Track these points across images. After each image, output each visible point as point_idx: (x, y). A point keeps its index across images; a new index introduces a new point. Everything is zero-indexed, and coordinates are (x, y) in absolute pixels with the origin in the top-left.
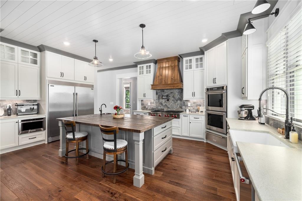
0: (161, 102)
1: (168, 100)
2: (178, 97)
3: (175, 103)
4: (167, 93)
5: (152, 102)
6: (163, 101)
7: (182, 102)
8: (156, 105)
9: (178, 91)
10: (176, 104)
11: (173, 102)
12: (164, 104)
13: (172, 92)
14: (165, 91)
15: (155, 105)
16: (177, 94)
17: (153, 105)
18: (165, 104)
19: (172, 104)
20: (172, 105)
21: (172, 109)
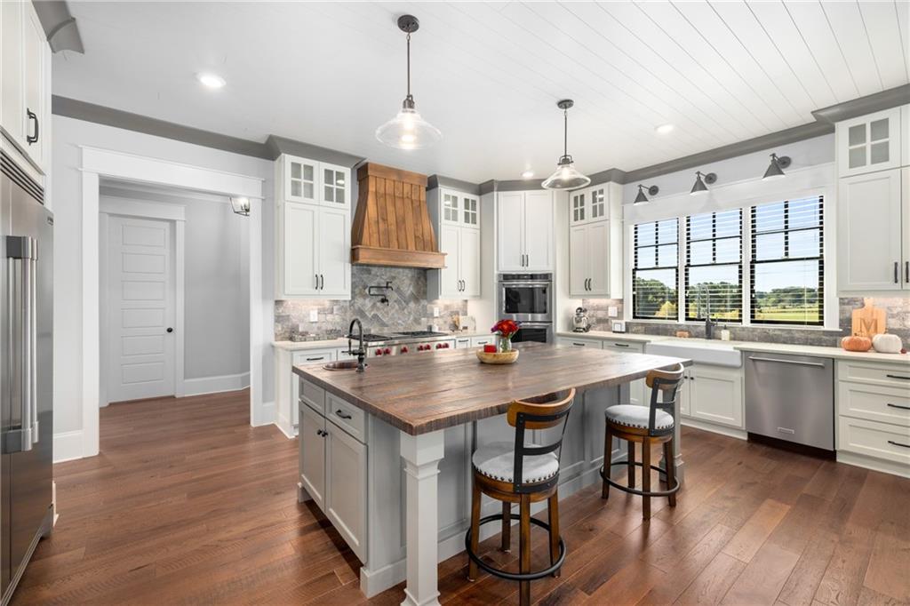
0: (359, 308)
1: (384, 301)
2: (409, 292)
3: (403, 310)
4: (380, 278)
5: (324, 310)
6: (368, 303)
7: (420, 307)
8: (344, 320)
9: (410, 275)
10: (406, 311)
11: (397, 307)
12: (370, 315)
13: (393, 275)
14: (373, 272)
15: (337, 319)
16: (407, 282)
17: (329, 317)
18: (372, 313)
19: (393, 311)
20: (393, 315)
21: (393, 327)
